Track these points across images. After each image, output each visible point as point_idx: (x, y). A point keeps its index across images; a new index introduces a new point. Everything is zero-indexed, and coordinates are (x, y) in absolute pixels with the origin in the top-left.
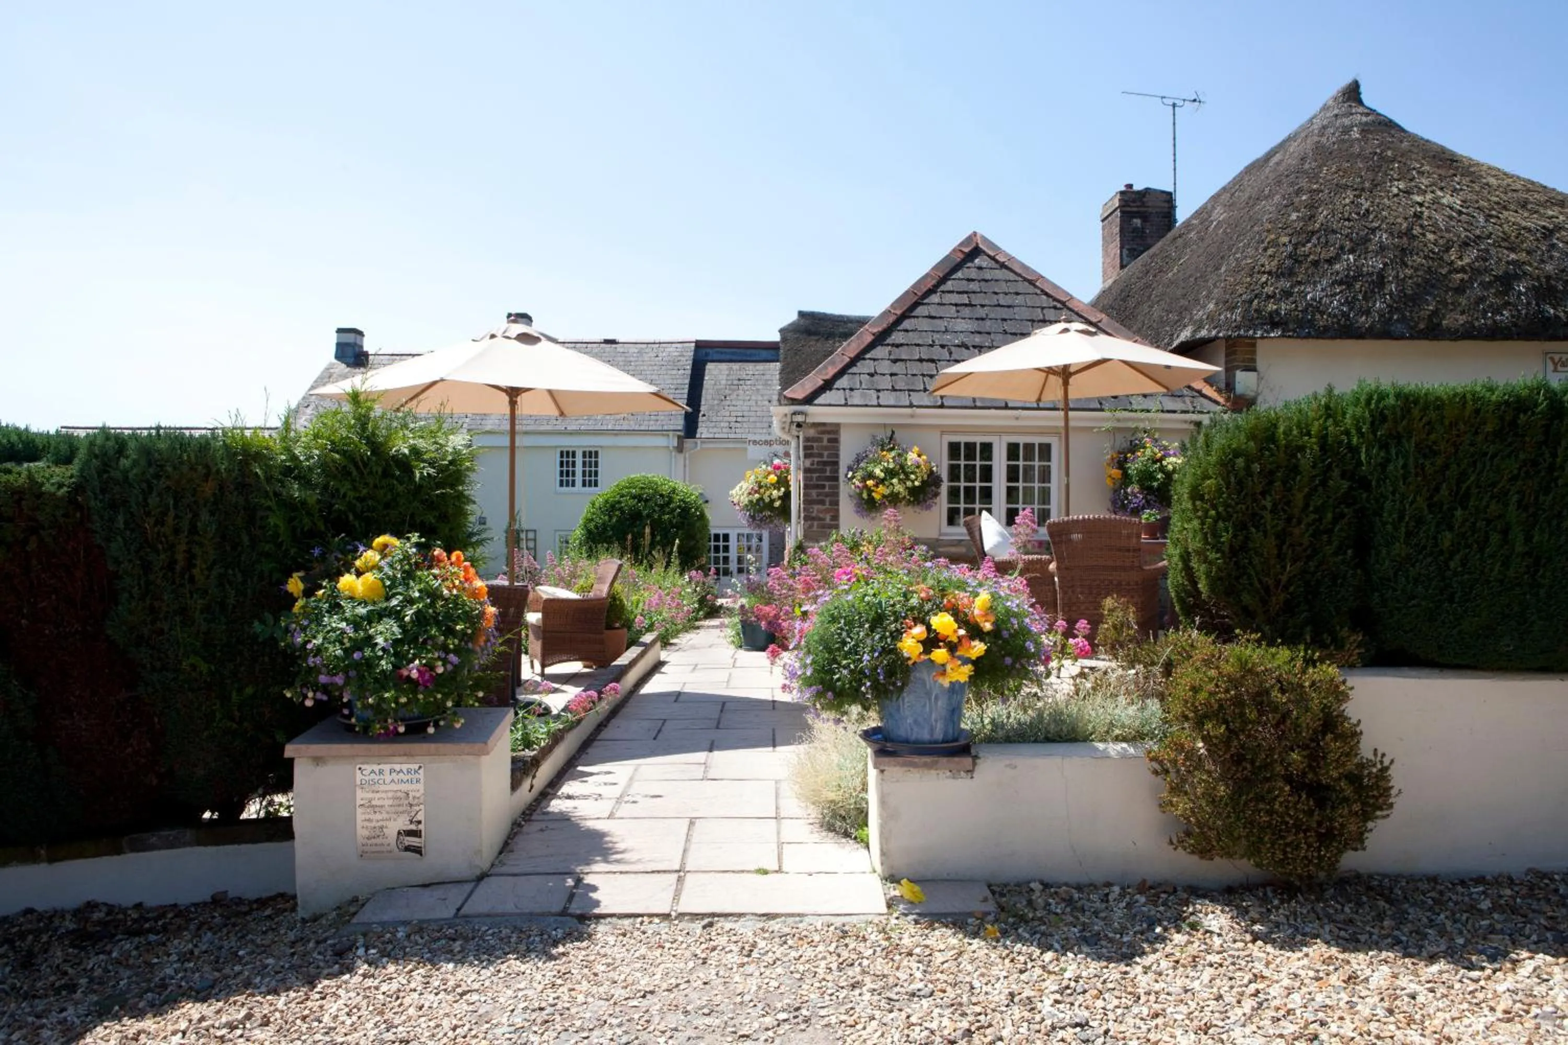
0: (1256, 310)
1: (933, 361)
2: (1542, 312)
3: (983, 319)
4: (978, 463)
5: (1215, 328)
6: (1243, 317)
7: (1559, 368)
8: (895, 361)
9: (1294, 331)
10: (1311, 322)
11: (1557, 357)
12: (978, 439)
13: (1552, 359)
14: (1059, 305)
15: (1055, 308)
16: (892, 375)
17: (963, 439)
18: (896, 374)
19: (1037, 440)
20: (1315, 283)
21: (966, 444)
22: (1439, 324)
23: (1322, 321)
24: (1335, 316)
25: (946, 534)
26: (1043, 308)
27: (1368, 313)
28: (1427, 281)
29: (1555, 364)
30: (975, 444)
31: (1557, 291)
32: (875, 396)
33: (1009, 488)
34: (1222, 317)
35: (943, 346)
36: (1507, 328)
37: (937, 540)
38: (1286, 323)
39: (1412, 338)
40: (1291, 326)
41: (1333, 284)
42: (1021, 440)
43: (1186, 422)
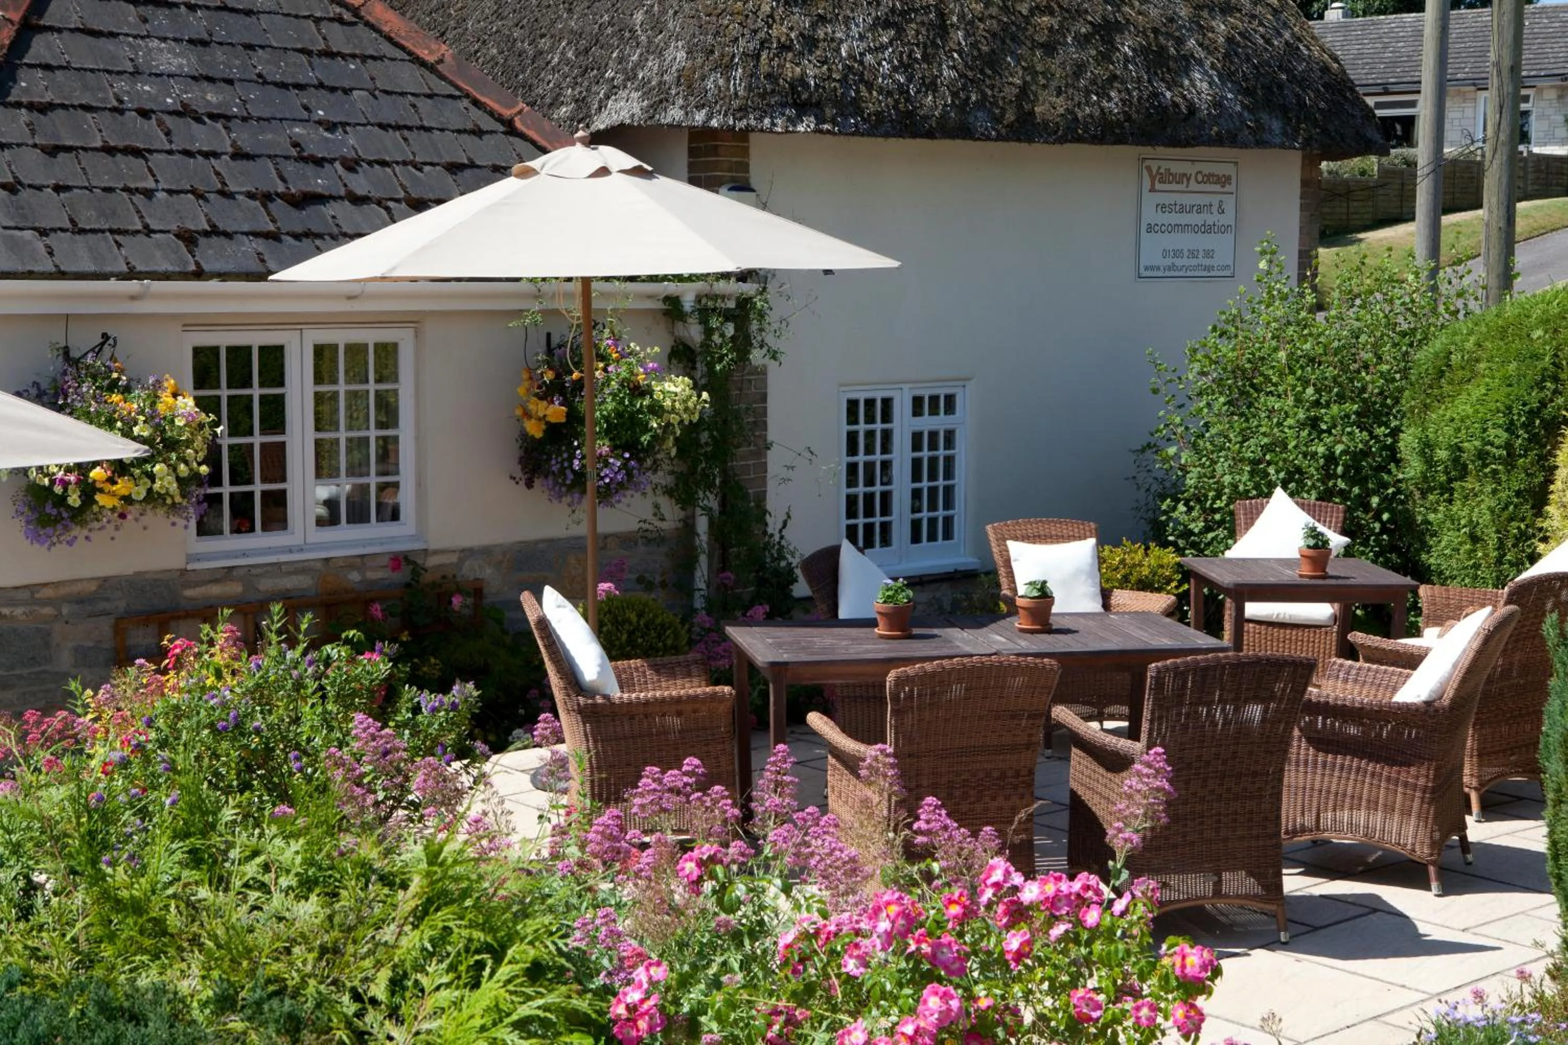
0: (768, 76)
1: (137, 152)
2: (1156, 95)
3: (204, 43)
4: (256, 392)
5: (699, 107)
6: (749, 89)
7: (1158, 186)
8: (53, 151)
9: (834, 122)
10: (856, 106)
11: (1154, 165)
12: (256, 339)
13: (1149, 169)
14: (347, 16)
15: (340, 20)
16: (58, 189)
17: (224, 339)
18: (68, 188)
19: (370, 337)
20: (847, 20)
21: (231, 350)
22: (1032, 113)
23: (874, 103)
24: (889, 94)
25: (198, 558)
26: (318, 21)
27: (931, 86)
28: (1005, 27)
29: (1153, 179)
30: (249, 349)
31: (1170, 57)
32: (40, 246)
33: (318, 443)
34: (710, 85)
35: (145, 114)
36: (1119, 124)
37: (184, 572)
38: (818, 105)
39: (1000, 138)
40: (829, 112)
41: (873, 28)
42: (340, 337)
43: (650, 297)
